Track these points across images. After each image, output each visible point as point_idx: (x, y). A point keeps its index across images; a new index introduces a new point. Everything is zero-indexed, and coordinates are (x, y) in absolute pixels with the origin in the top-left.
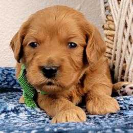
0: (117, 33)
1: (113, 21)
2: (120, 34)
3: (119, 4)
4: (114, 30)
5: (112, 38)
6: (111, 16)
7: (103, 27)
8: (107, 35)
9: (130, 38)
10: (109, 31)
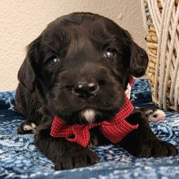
0: (160, 46)
1: (155, 33)
2: (163, 48)
3: (161, 12)
4: (157, 43)
5: (154, 51)
6: (153, 26)
7: (146, 39)
8: (150, 48)
9: (174, 51)
10: (151, 43)
